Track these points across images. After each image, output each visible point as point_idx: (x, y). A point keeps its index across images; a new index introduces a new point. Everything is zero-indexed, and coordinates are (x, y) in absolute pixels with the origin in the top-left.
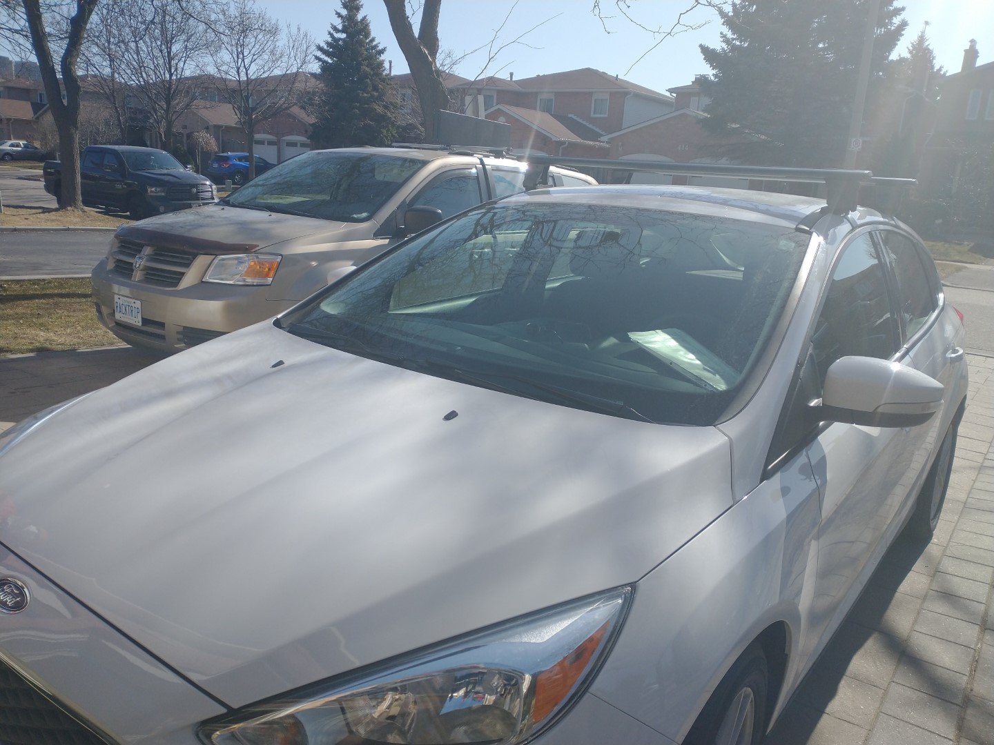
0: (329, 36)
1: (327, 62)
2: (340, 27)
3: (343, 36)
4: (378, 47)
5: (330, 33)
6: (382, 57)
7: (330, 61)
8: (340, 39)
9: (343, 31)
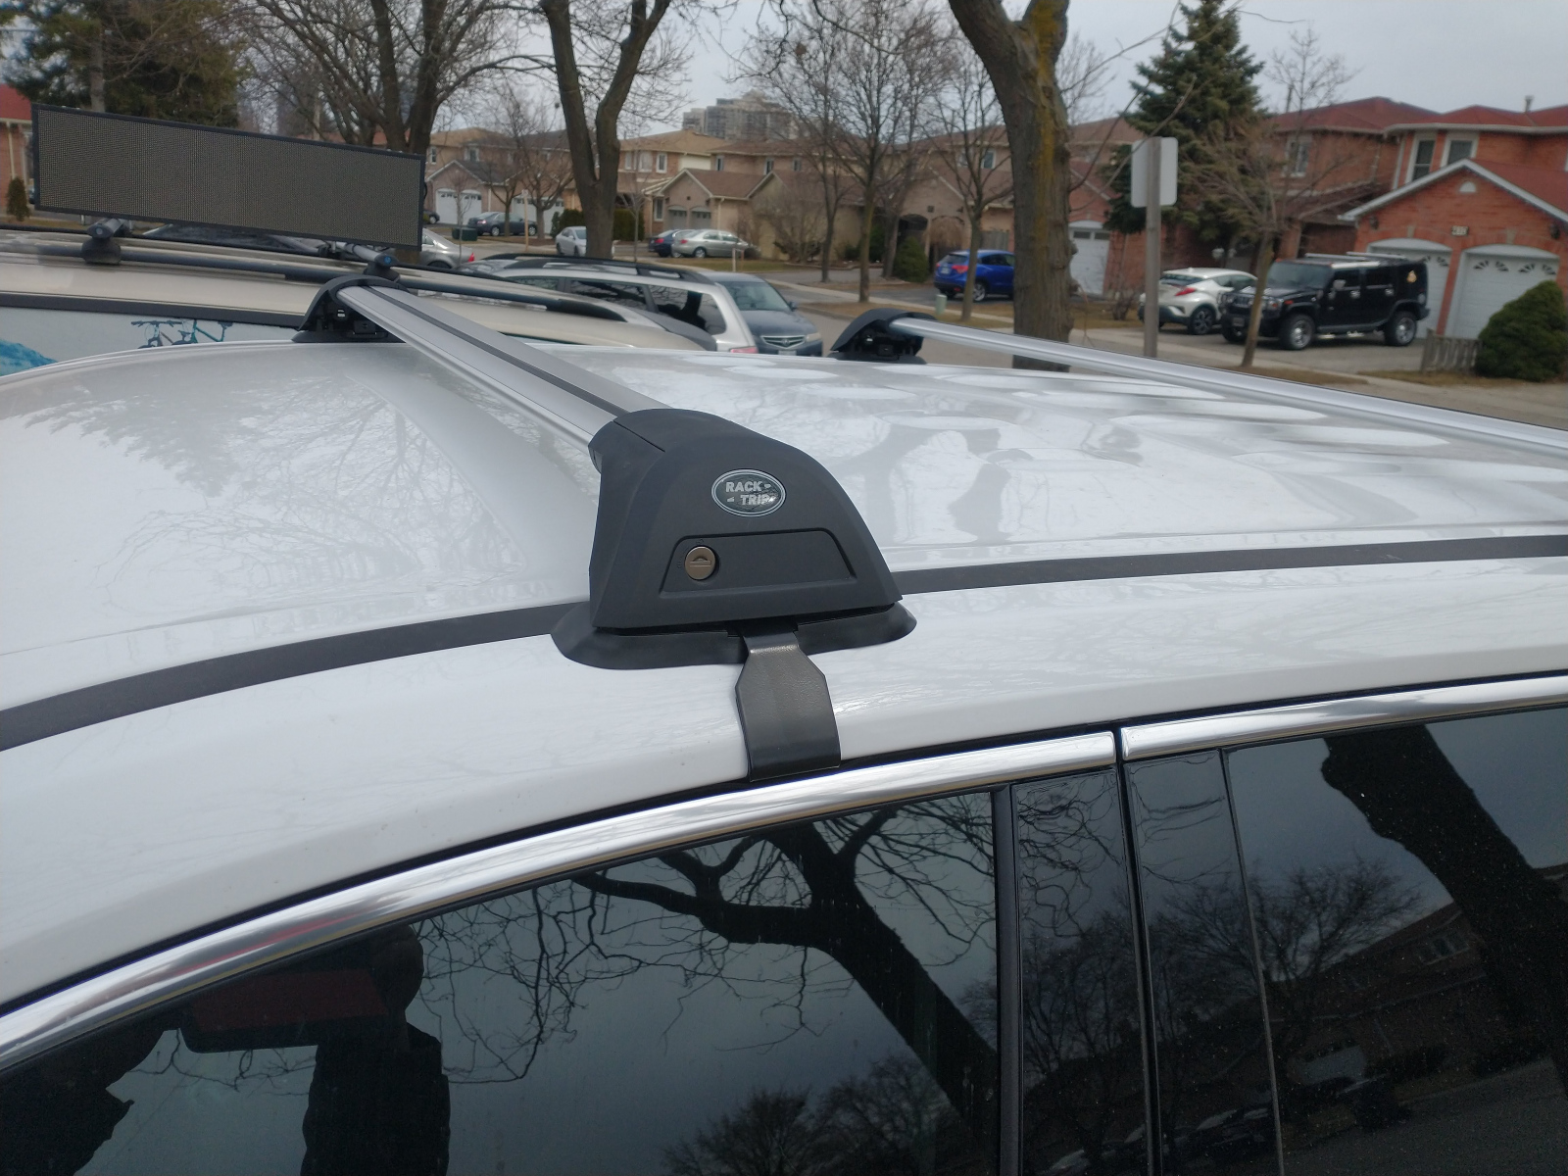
0: (1163, 47)
1: (1151, 94)
2: (1183, 30)
3: (1189, 46)
4: (1250, 62)
5: (1166, 44)
6: (1256, 80)
7: (1158, 90)
8: (1178, 53)
9: (1190, 38)
